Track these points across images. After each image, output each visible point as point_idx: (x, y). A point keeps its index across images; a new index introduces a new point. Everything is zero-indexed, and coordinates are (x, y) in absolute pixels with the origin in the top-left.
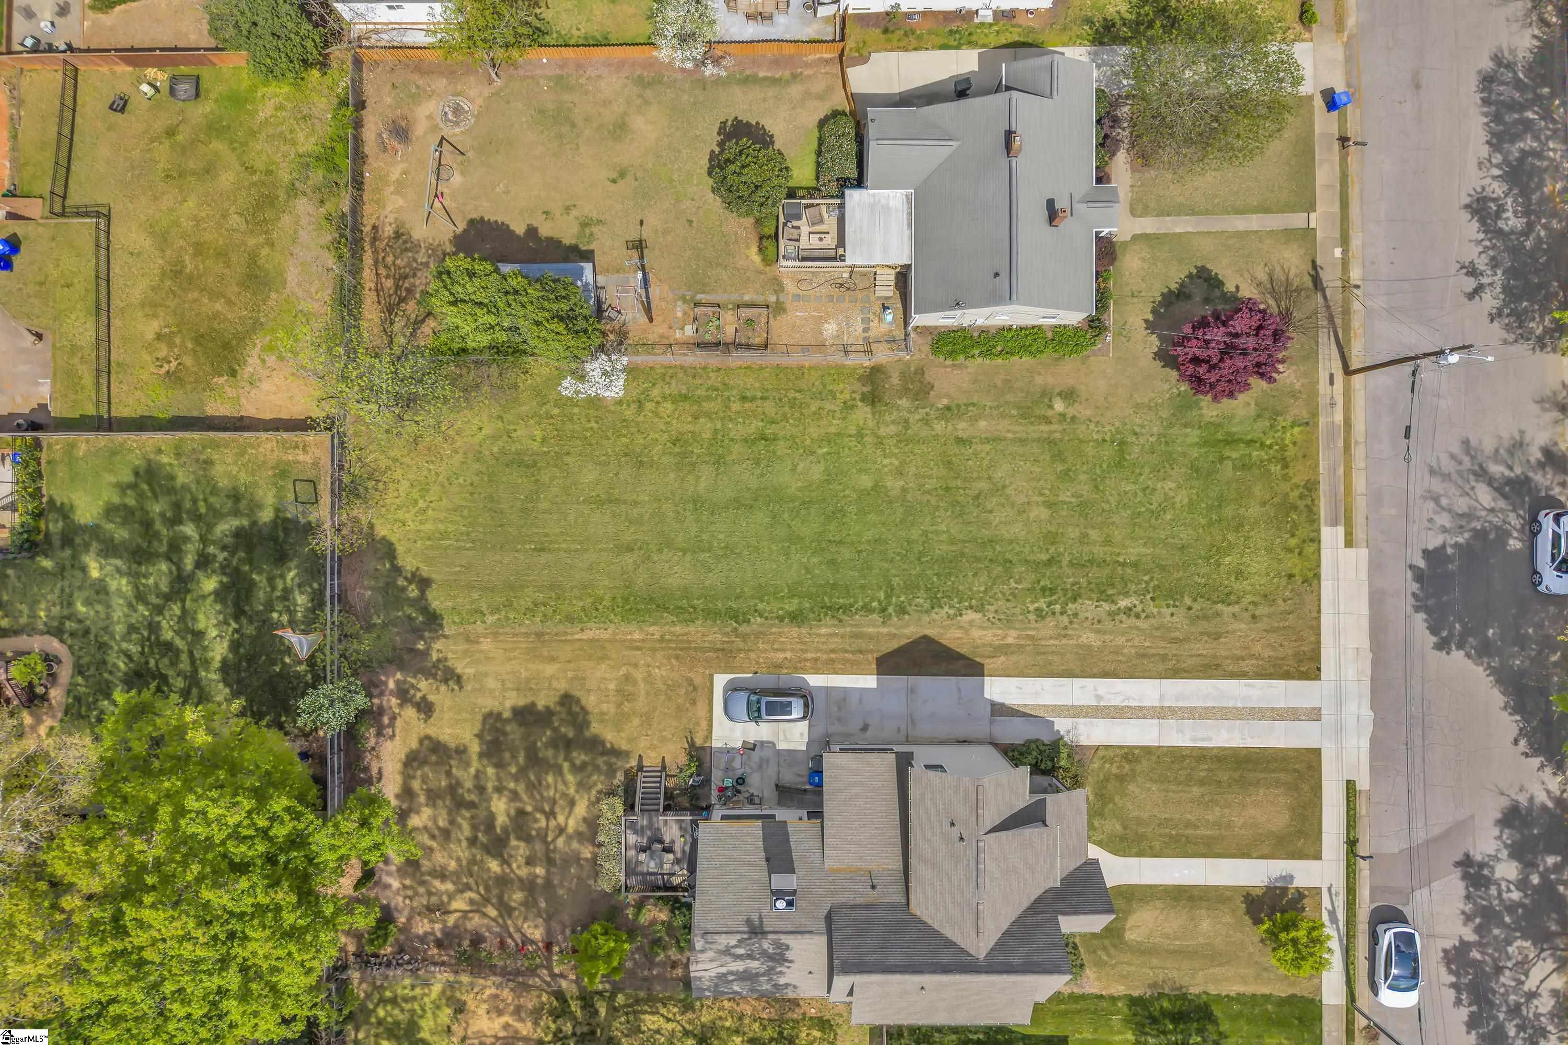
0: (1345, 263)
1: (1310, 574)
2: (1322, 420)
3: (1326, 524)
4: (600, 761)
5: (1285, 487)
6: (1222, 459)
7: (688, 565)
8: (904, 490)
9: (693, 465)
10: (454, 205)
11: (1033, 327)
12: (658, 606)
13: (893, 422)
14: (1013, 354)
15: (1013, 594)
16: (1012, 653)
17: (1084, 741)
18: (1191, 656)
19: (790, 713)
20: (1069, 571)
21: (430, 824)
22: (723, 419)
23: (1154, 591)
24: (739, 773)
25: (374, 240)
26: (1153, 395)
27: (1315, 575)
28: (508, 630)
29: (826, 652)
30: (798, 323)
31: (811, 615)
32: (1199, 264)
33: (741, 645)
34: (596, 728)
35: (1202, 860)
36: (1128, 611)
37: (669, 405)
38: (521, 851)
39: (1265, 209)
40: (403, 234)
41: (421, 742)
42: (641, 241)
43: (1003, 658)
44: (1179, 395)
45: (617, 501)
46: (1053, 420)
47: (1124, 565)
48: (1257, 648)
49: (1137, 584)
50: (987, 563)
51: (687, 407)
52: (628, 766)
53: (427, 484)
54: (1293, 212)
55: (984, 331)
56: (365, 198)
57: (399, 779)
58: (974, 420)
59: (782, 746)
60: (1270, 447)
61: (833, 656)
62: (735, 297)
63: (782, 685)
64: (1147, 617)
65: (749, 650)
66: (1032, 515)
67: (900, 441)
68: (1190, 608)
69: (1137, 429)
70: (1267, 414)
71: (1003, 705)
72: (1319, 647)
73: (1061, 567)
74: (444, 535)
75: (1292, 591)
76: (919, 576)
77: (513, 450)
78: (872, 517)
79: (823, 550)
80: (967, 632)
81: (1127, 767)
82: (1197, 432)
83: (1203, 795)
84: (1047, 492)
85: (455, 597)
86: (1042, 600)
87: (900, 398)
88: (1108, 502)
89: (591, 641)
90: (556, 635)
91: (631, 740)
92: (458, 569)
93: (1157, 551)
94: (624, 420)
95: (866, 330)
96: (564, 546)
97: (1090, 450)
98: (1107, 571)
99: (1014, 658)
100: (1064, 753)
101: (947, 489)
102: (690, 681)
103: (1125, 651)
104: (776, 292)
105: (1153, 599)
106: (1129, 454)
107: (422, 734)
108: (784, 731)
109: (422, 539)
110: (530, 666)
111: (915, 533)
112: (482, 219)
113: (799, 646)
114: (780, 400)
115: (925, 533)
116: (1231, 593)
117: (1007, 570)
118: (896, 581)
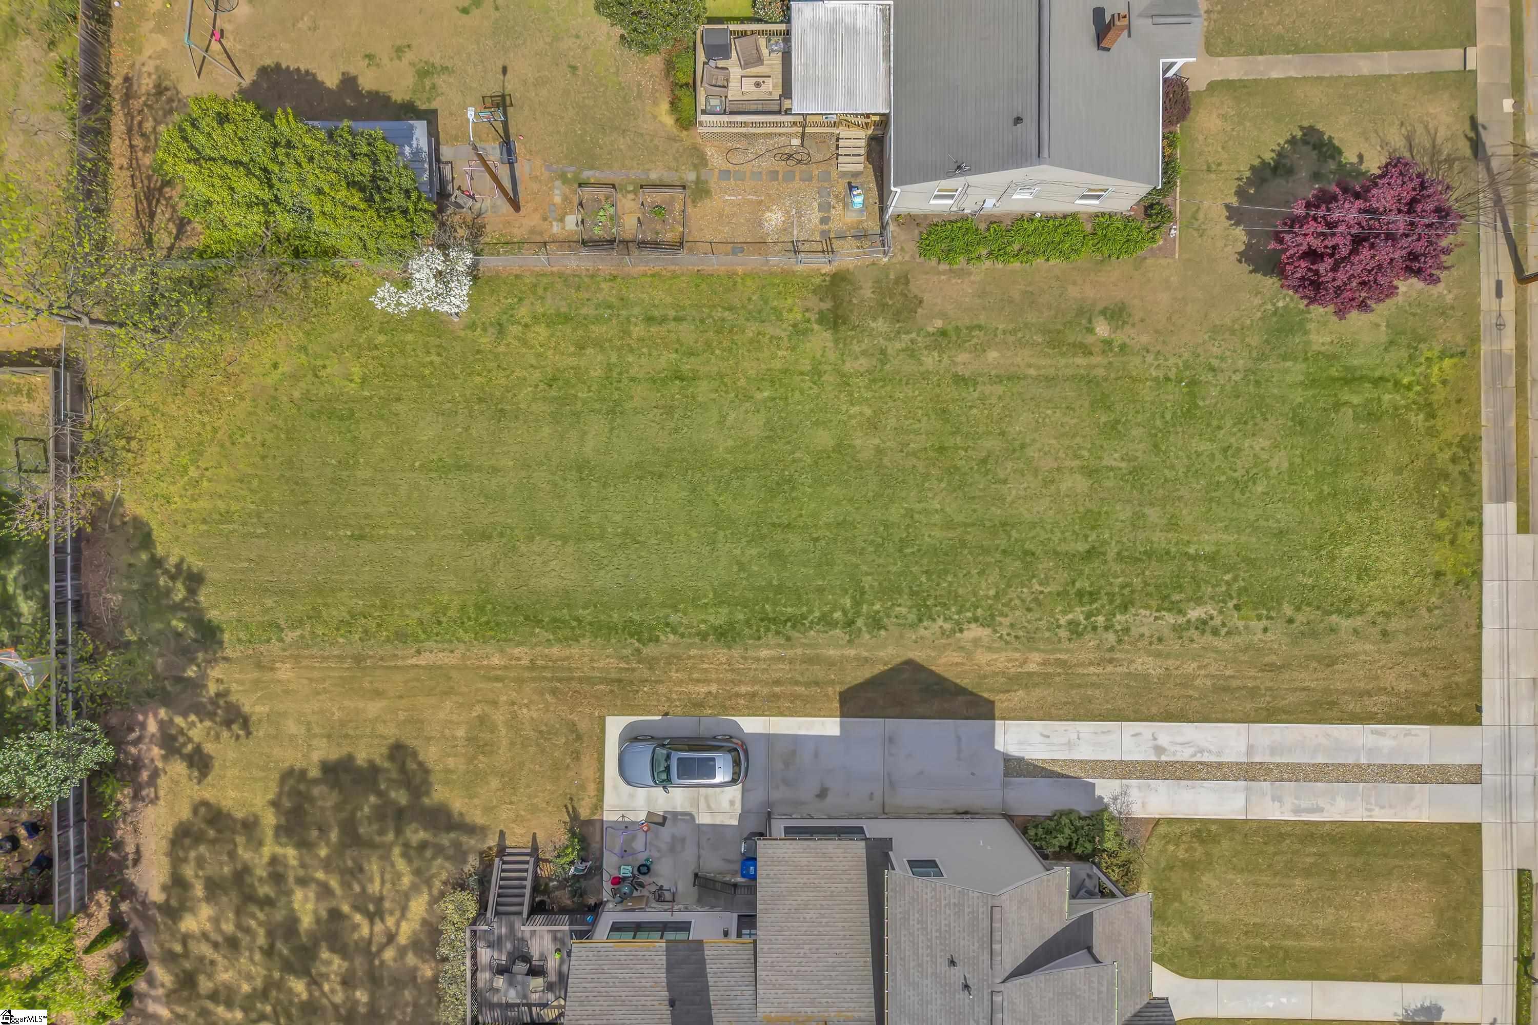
0: (1518, 120)
1: (1467, 572)
2: (1485, 348)
3: (1491, 500)
4: (445, 840)
5: (1430, 446)
6: (1337, 406)
7: (570, 560)
8: (879, 451)
9: (577, 415)
10: (239, 47)
11: (1065, 217)
12: (527, 618)
13: (864, 353)
14: (1035, 255)
15: (1036, 600)
16: (1036, 685)
17: (1138, 812)
18: (1295, 690)
19: (714, 777)
20: (1117, 568)
21: (208, 926)
22: (620, 349)
23: (1239, 595)
24: (641, 858)
25: (128, 96)
26: (1237, 314)
27: (1474, 573)
28: (314, 651)
29: (767, 684)
30: (727, 210)
31: (747, 631)
32: (1306, 124)
33: (646, 673)
34: (439, 794)
35: (1307, 984)
36: (1202, 625)
37: (542, 331)
38: (335, 967)
39: (1399, 44)
40: (167, 89)
41: (195, 811)
42: (503, 96)
43: (1021, 693)
44: (1275, 313)
45: (466, 467)
46: (1096, 350)
47: (1195, 558)
48: (1389, 679)
49: (1213, 586)
50: (998, 556)
51: (569, 331)
52: (485, 847)
53: (201, 443)
54: (1442, 48)
55: (993, 221)
56: (113, 38)
57: (165, 861)
58: (980, 350)
59: (704, 819)
60: (1409, 387)
61: (777, 689)
62: (636, 174)
63: (704, 732)
64: (1229, 633)
65: (656, 682)
66: (1064, 487)
67: (874, 381)
68: (1291, 621)
69: (1215, 362)
70: (1403, 340)
71: (1020, 760)
72: (1480, 678)
73: (1105, 562)
74: (226, 516)
75: (1442, 595)
76: (900, 574)
77: (321, 394)
78: (834, 490)
79: (763, 537)
80: (969, 656)
81: (1199, 851)
82: (1301, 366)
83: (1309, 891)
84: (1085, 453)
85: (240, 604)
86: (1078, 609)
87: (874, 319)
88: (1172, 467)
89: (431, 668)
90: (382, 659)
91: (488, 809)
92: (246, 564)
93: (1243, 539)
94: (478, 352)
95: (824, 220)
96: (392, 531)
97: (1146, 392)
98: (1172, 567)
99: (1037, 693)
100: (1110, 829)
101: (942, 449)
102: (572, 727)
103: (1198, 682)
104: (695, 167)
105: (1237, 607)
106: (1204, 399)
107: (197, 798)
108: (707, 798)
109: (194, 522)
110: (347, 703)
111: (895, 513)
112: (278, 66)
113: (729, 676)
114: (702, 321)
115: (910, 513)
116: (1350, 599)
117: (1027, 566)
118: (867, 581)
